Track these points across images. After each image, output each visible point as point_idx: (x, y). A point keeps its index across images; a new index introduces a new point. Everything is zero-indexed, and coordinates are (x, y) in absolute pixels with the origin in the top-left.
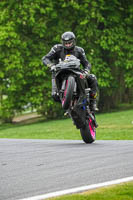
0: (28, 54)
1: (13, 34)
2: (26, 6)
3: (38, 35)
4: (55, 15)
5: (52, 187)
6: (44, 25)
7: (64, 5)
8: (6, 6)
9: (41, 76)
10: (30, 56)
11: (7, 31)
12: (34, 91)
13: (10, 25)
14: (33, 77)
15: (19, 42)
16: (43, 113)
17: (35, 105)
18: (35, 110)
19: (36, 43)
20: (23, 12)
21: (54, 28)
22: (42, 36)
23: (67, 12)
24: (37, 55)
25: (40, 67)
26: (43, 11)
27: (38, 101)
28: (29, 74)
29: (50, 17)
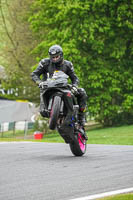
0: (88, 68)
1: (74, 50)
2: (86, 26)
3: (96, 51)
4: (112, 34)
5: (107, 187)
6: (102, 42)
7: (120, 25)
8: (68, 25)
9: (99, 88)
10: (90, 70)
11: (69, 47)
12: (92, 101)
13: (72, 42)
14: (92, 89)
15: (80, 57)
16: (100, 121)
17: (93, 114)
18: (93, 118)
19: (94, 58)
20: (83, 31)
21: (110, 45)
22: (100, 52)
23: (123, 32)
24: (96, 69)
25: (98, 80)
26: (101, 30)
27: (95, 110)
28: (89, 86)
29: (108, 35)
